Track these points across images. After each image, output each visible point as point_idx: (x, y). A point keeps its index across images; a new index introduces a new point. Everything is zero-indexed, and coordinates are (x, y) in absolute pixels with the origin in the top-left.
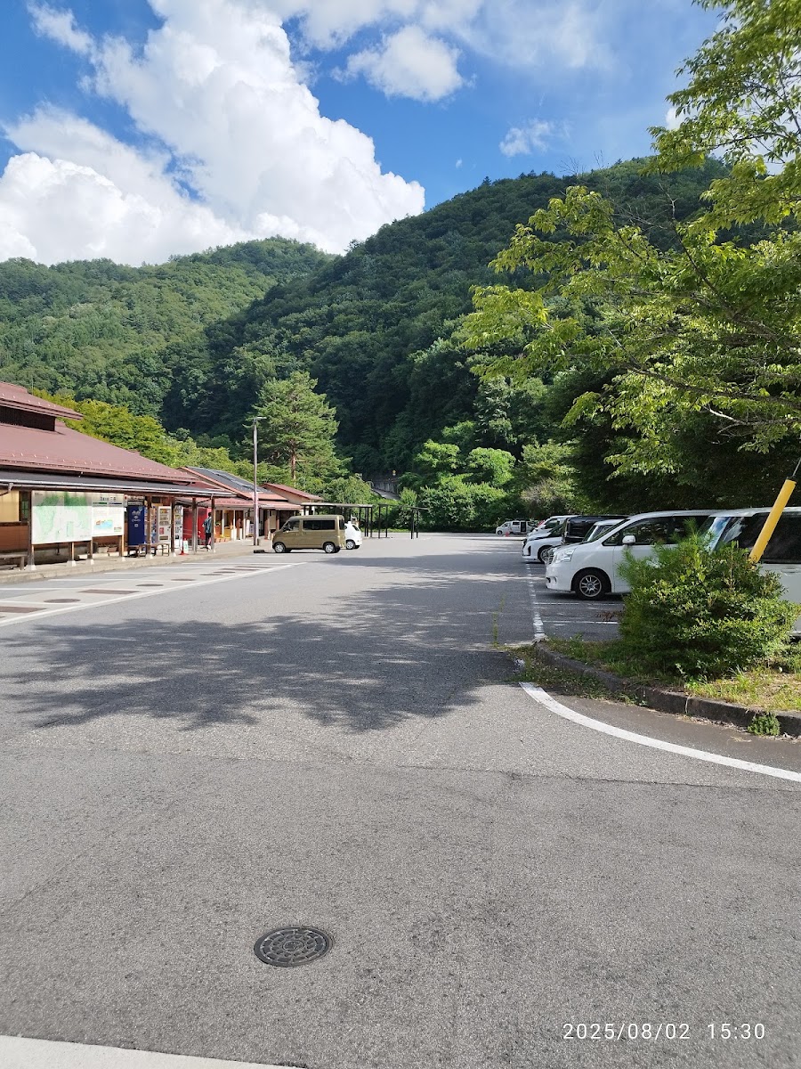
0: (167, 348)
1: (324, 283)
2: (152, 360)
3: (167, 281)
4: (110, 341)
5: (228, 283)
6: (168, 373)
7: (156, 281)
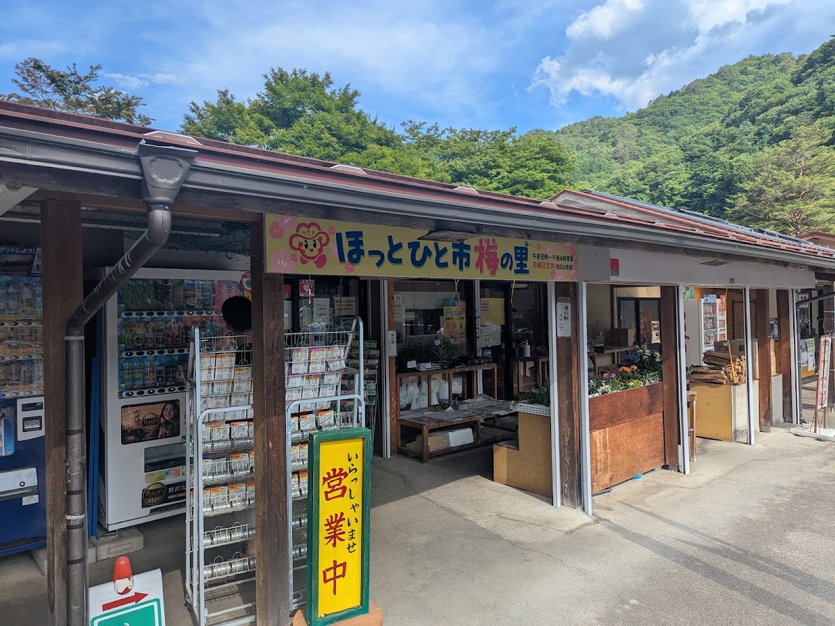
0: (644, 168)
1: (810, 70)
2: (631, 180)
3: (646, 118)
4: (598, 174)
5: (701, 107)
6: (645, 189)
7: (636, 120)
